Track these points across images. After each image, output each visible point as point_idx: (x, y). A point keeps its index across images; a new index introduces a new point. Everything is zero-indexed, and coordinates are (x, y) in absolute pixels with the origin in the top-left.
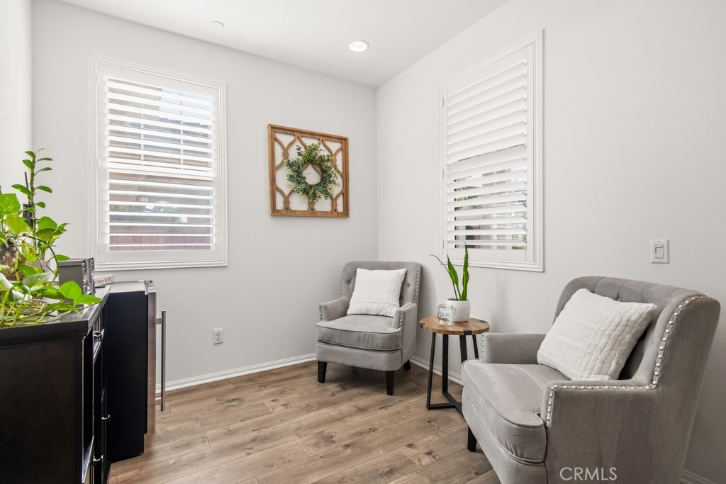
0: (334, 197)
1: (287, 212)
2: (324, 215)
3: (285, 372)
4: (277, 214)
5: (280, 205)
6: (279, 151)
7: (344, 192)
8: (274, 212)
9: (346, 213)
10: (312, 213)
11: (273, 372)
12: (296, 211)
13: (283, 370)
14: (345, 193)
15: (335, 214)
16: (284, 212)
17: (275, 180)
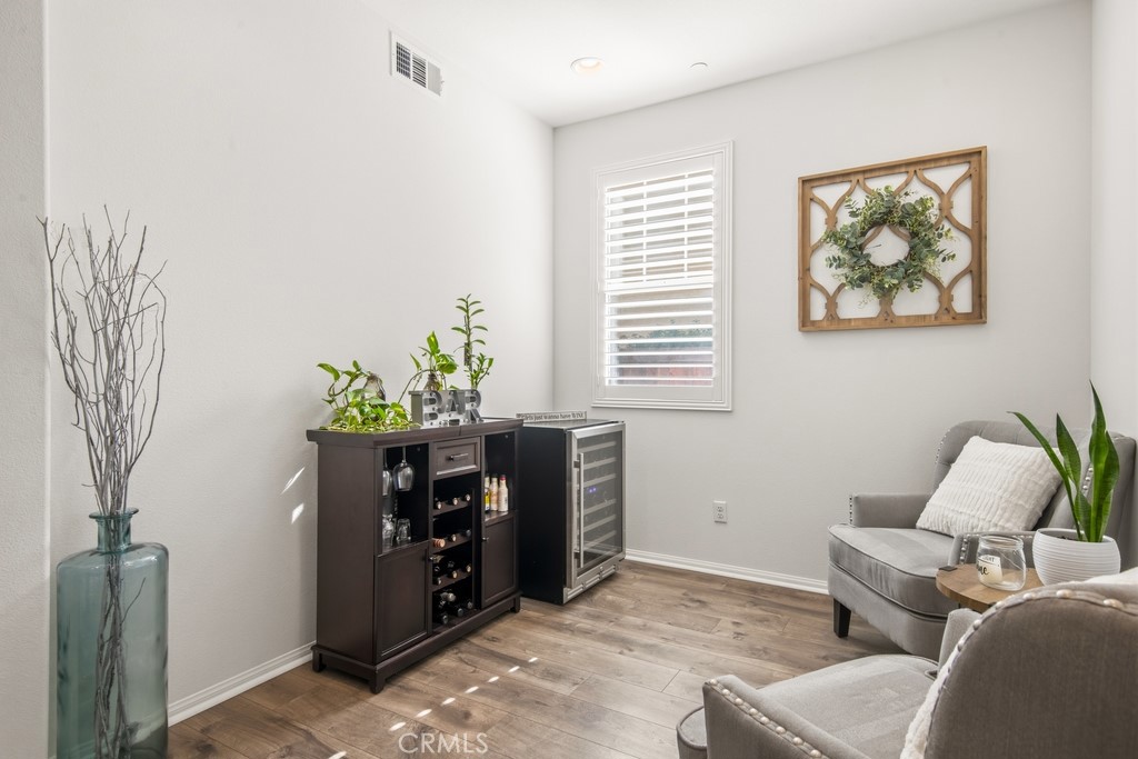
0: (945, 284)
1: (834, 323)
2: (918, 323)
3: (804, 599)
4: (812, 328)
5: (818, 311)
6: (818, 219)
7: (975, 269)
8: (806, 323)
9: (978, 314)
10: (887, 321)
11: (799, 594)
12: (850, 320)
13: (816, 597)
14: (977, 272)
15: (946, 318)
16: (825, 324)
17: (809, 270)
